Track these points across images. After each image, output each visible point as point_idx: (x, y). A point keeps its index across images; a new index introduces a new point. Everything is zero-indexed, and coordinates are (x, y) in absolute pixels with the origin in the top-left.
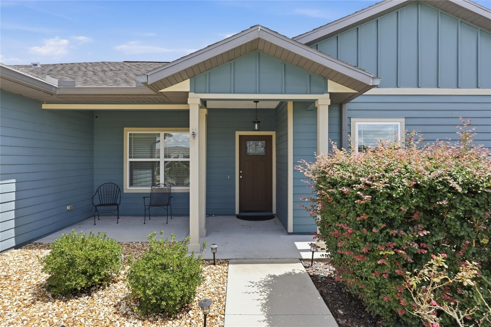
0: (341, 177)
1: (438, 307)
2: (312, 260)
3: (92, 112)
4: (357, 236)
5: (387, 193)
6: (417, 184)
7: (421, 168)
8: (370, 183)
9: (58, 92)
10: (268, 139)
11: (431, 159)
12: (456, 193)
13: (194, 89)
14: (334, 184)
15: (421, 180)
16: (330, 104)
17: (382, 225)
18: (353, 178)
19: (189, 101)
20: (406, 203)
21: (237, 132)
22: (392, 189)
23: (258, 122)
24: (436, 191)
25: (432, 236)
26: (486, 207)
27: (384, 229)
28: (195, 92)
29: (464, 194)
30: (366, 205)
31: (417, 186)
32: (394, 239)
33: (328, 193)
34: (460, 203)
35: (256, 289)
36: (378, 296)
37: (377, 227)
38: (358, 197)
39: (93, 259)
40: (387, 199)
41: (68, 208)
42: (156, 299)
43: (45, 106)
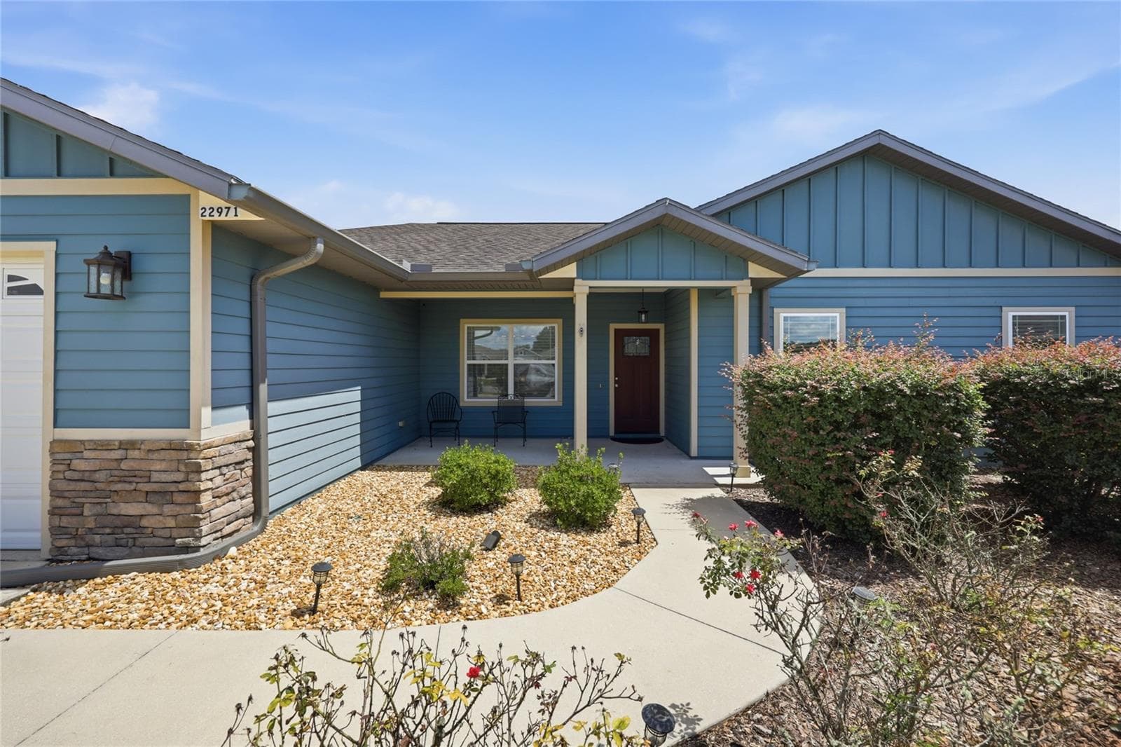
0: (782, 381)
1: (884, 492)
2: (732, 486)
3: (418, 301)
4: (802, 439)
5: (834, 395)
6: (865, 387)
7: (871, 371)
8: (818, 385)
9: (410, 279)
10: (654, 334)
11: (881, 362)
12: (904, 395)
13: (582, 275)
14: (773, 388)
15: (870, 383)
16: (751, 292)
17: (830, 428)
18: (798, 381)
19: (576, 289)
20: (855, 406)
21: (611, 325)
22: (840, 391)
23: (646, 312)
24: (884, 393)
25: (881, 438)
26: (935, 409)
27: (831, 431)
28: (583, 279)
29: (913, 396)
30: (813, 407)
31: (865, 389)
32: (841, 441)
33: (767, 397)
34: (908, 405)
35: (674, 510)
36: (823, 505)
37: (824, 430)
38: (804, 400)
39: (493, 472)
40: (835, 401)
41: (401, 424)
42: (581, 510)
43: (384, 295)
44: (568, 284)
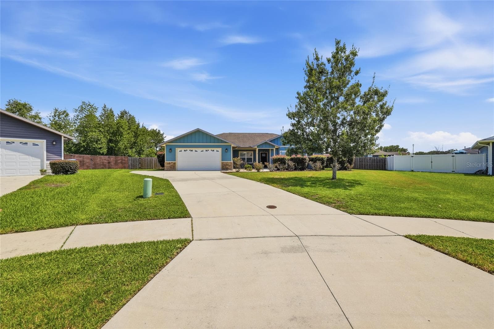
23: (265, 151)
44: (256, 148)
